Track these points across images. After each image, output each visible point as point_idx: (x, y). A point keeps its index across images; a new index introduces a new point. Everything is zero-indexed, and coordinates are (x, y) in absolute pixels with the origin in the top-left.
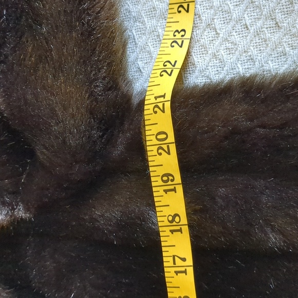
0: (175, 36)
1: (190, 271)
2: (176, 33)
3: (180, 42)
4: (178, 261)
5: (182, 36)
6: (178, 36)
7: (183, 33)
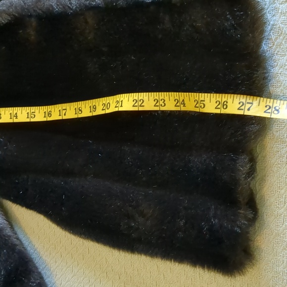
0: (161, 100)
1: (60, 118)
2: (163, 101)
3: (158, 104)
4: (64, 111)
5: (161, 105)
6: (161, 102)
7: (163, 105)
